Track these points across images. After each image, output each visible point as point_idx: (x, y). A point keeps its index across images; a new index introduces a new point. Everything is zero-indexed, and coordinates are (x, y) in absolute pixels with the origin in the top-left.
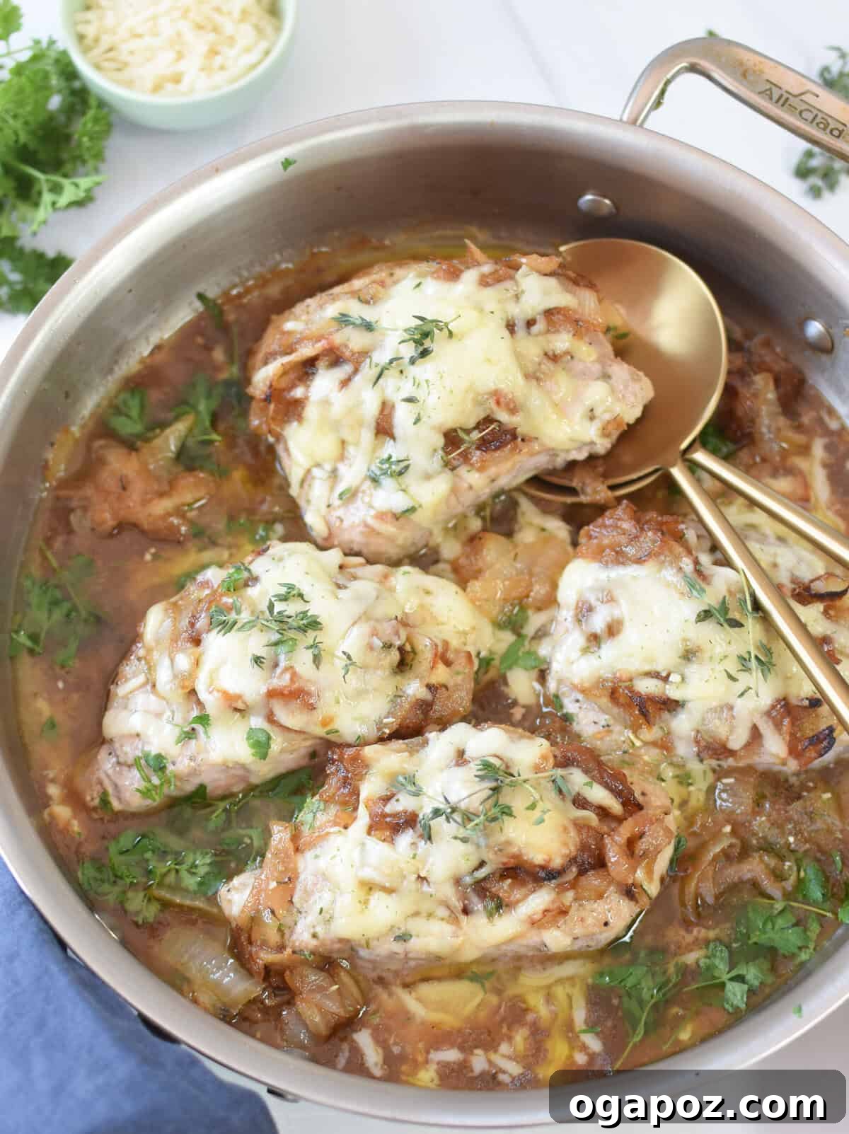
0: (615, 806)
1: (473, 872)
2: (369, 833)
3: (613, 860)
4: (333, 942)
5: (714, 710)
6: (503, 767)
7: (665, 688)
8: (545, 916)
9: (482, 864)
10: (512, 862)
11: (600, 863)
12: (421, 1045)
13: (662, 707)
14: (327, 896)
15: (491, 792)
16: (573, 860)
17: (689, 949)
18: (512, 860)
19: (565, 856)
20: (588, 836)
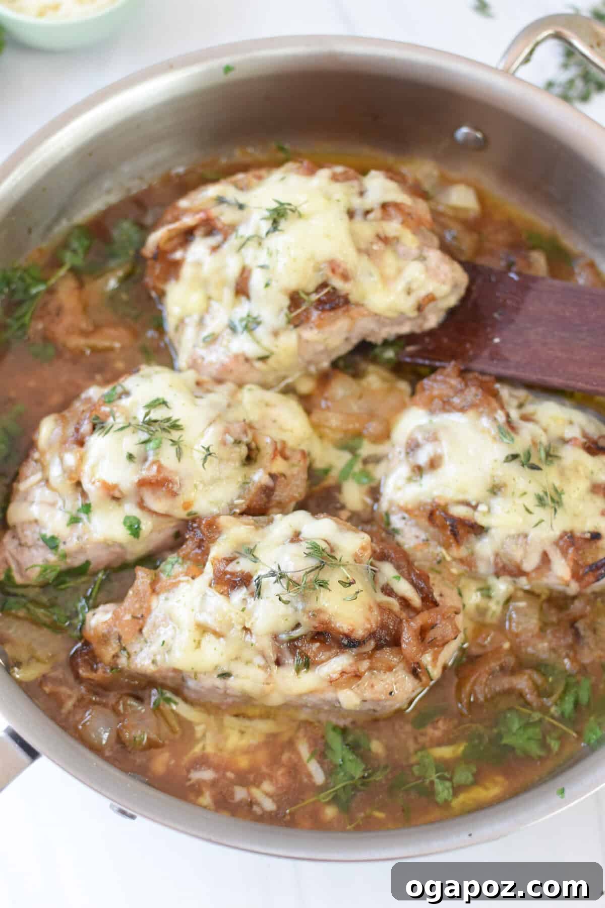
2: (211, 586)
3: (406, 641)
4: (168, 670)
5: (512, 537)
7: (473, 514)
8: (342, 676)
9: (298, 625)
13: (470, 529)
14: (169, 632)
16: (372, 635)
18: (322, 626)
19: (366, 630)
20: (388, 618)
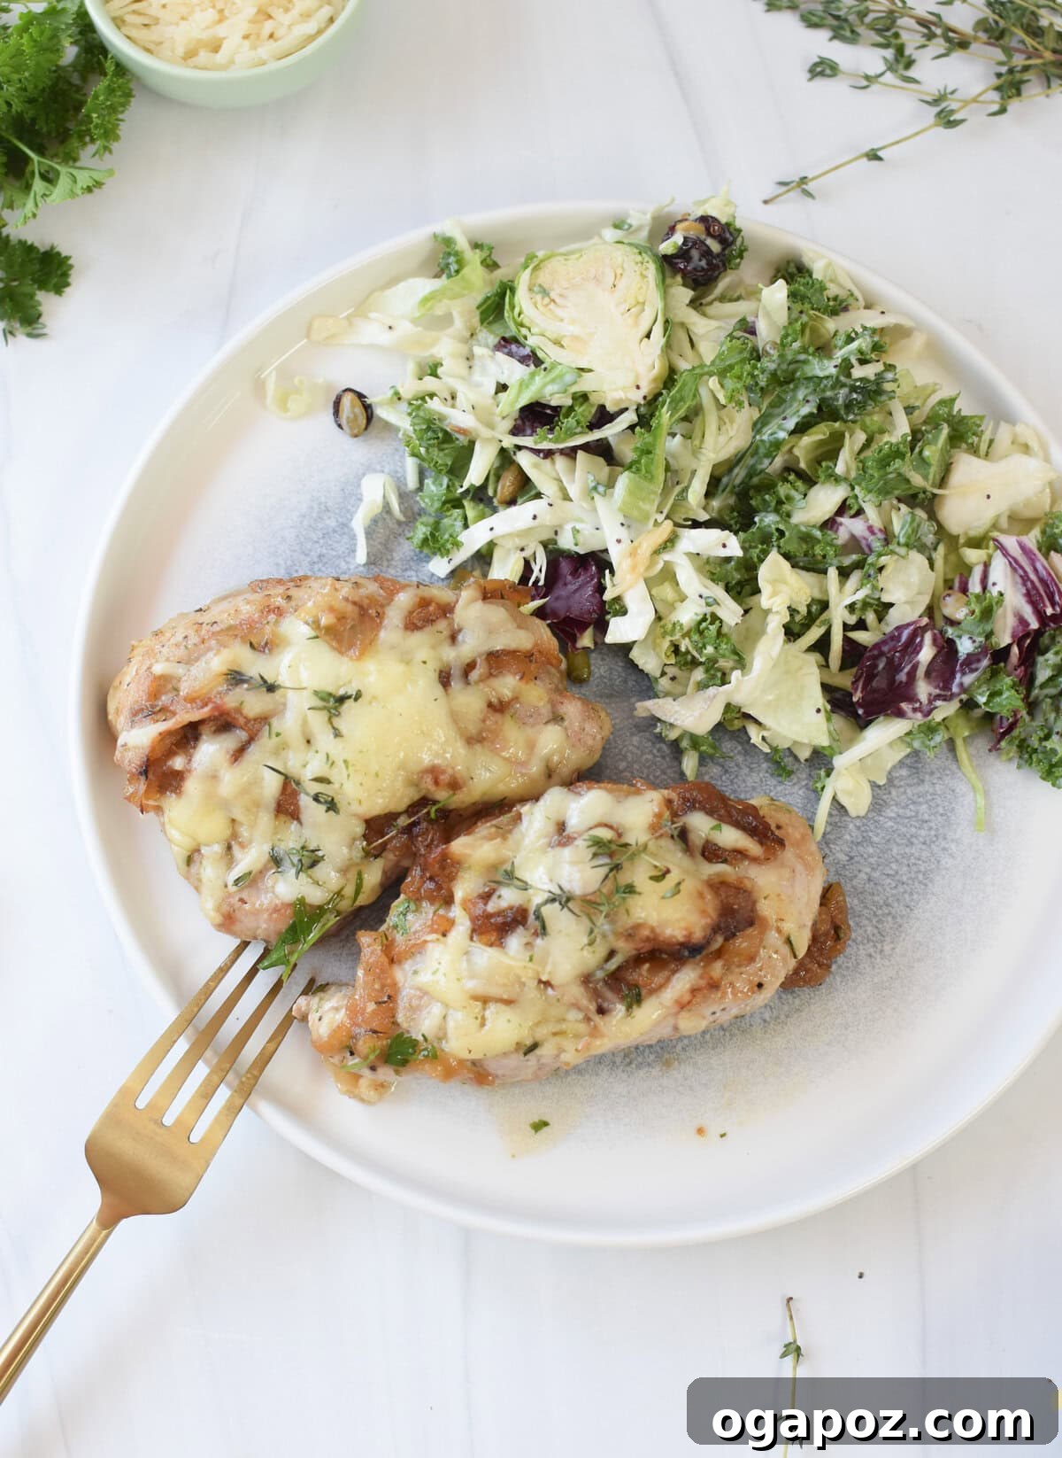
0: (751, 846)
1: (603, 964)
2: (472, 940)
6: (615, 838)
8: (694, 996)
9: (611, 954)
11: (751, 920)
15: (608, 870)
16: (716, 929)
18: (647, 944)
19: (706, 926)
20: (727, 896)
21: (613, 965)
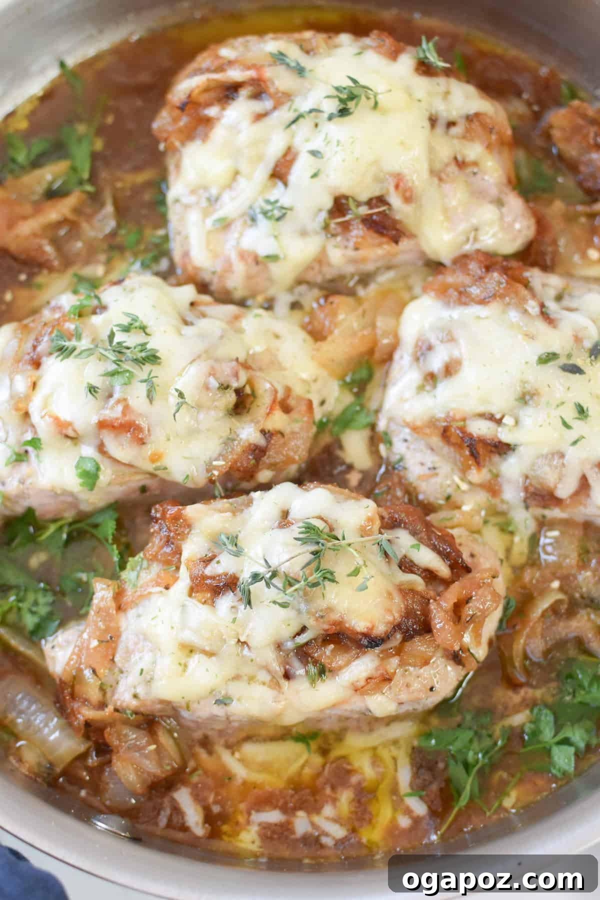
0: (442, 568)
1: (295, 637)
2: (190, 595)
3: (438, 626)
4: (153, 702)
5: (545, 457)
6: (327, 530)
7: (497, 431)
8: (368, 683)
9: (303, 629)
10: (334, 629)
11: (426, 628)
12: (242, 806)
13: (493, 449)
14: (148, 657)
15: (313, 556)
16: (397, 627)
17: (517, 710)
18: (334, 627)
19: (389, 623)
20: (413, 602)
21: (303, 639)
